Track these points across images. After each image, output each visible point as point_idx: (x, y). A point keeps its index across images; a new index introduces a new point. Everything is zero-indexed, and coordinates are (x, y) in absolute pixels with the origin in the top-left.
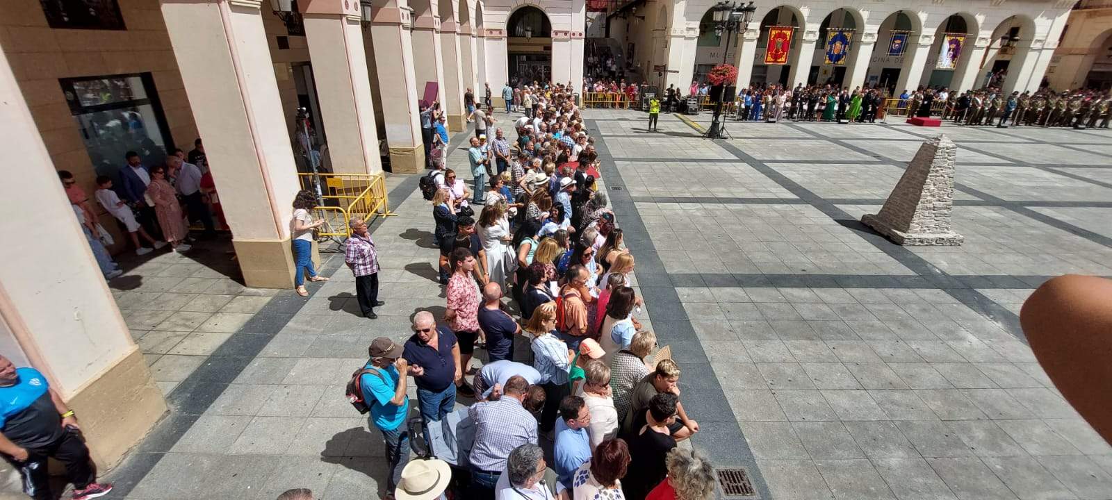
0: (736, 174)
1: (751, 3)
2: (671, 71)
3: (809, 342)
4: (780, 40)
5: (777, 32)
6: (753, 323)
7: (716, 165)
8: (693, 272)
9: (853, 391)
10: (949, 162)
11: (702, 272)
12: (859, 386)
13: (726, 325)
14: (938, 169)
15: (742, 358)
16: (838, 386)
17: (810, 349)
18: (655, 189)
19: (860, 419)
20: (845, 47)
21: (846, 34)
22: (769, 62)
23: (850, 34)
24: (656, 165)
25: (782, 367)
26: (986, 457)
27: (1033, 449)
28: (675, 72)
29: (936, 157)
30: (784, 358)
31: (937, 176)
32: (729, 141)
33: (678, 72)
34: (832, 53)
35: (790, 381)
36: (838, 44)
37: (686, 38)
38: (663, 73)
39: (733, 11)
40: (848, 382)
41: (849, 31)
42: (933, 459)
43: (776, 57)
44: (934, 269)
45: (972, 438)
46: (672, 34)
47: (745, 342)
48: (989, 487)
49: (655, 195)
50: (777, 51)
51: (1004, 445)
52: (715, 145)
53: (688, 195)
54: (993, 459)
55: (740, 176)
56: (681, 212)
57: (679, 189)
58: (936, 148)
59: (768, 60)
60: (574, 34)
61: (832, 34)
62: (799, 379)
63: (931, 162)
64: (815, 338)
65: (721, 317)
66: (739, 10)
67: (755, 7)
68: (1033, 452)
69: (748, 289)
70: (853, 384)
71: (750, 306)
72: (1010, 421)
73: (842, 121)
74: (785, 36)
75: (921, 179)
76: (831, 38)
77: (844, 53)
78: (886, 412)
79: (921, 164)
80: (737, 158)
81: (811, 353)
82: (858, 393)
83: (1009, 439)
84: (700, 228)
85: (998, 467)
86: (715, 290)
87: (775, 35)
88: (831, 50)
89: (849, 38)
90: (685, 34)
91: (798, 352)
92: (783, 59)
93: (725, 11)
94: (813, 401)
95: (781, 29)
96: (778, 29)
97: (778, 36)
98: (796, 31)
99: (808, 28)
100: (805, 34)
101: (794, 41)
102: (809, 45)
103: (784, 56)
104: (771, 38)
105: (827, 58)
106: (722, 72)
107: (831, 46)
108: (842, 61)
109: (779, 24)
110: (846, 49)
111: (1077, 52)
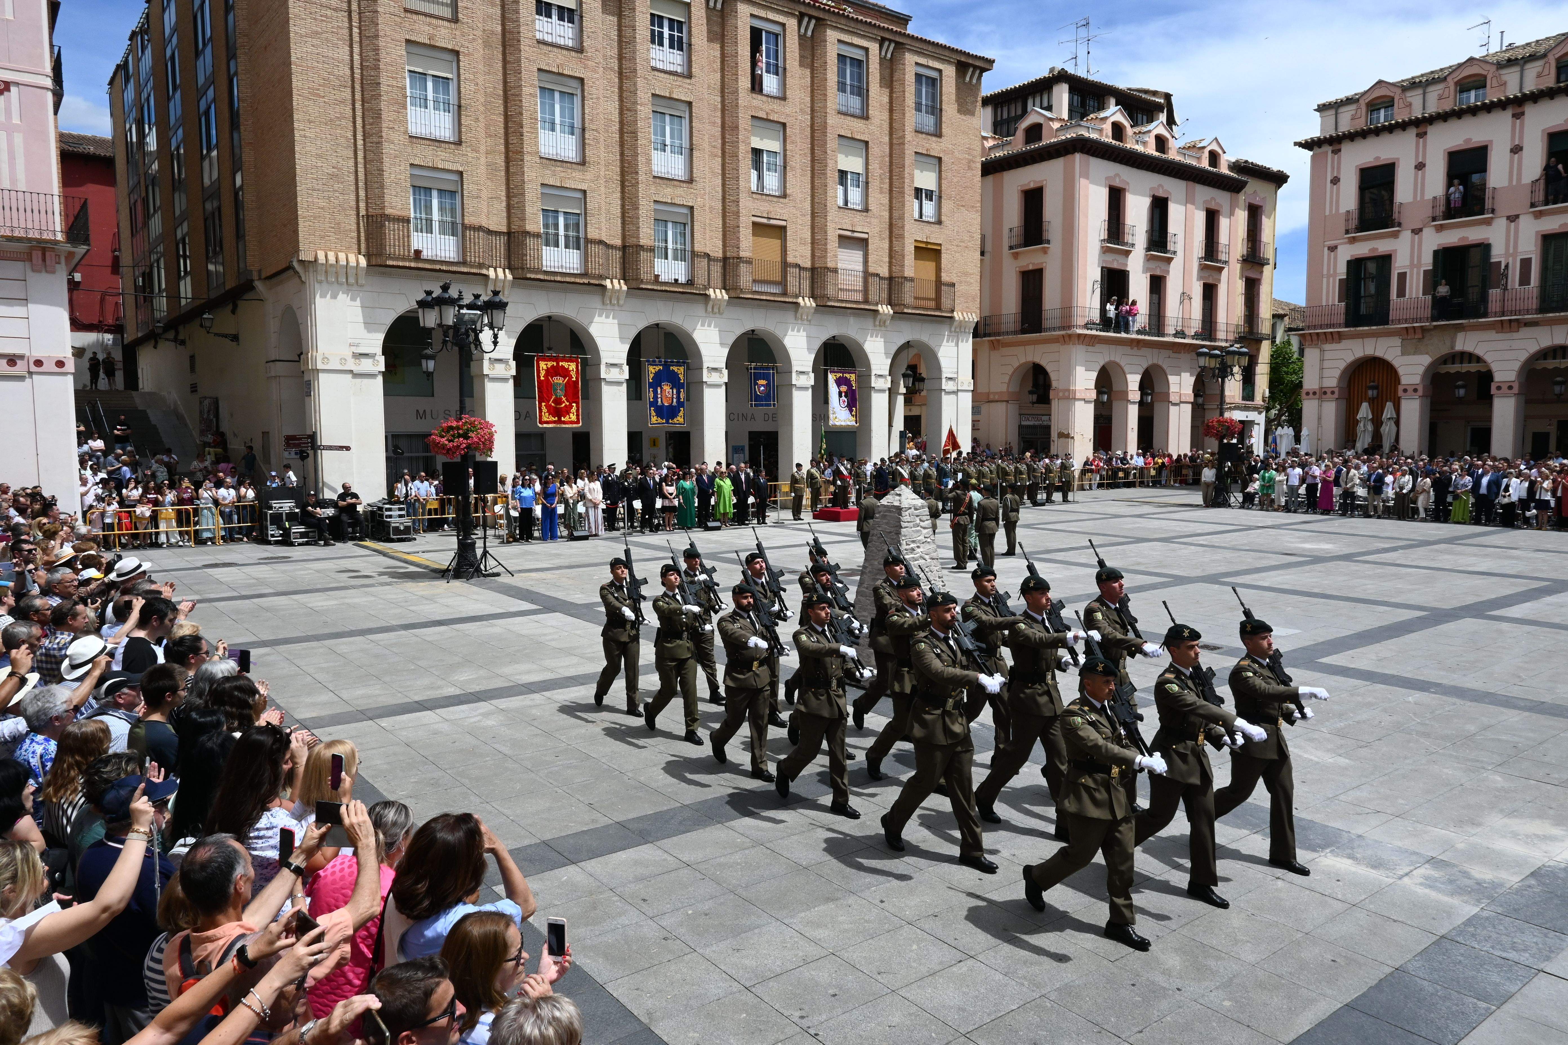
0: (545, 635)
1: (496, 293)
2: (331, 448)
3: (832, 905)
4: (559, 380)
5: (550, 364)
6: (707, 906)
7: (493, 626)
8: (526, 842)
9: (954, 969)
11: (548, 836)
12: (959, 955)
13: (650, 930)
15: (716, 987)
16: (924, 970)
17: (841, 919)
18: (360, 692)
19: (993, 1017)
20: (678, 393)
21: (675, 369)
22: (547, 422)
23: (682, 369)
24: (344, 645)
25: (807, 973)
26: (1203, 996)
27: (1249, 955)
28: (341, 448)
29: (903, 524)
30: (801, 954)
32: (505, 579)
33: (348, 448)
34: (660, 403)
35: (834, 995)
36: (667, 388)
37: (356, 375)
38: (311, 452)
39: (461, 307)
40: (938, 955)
41: (678, 364)
42: (1139, 1036)
43: (558, 413)
45: (1167, 973)
46: (320, 366)
47: (708, 952)
49: (363, 704)
50: (558, 401)
51: (1212, 963)
52: (475, 589)
53: (451, 691)
54: (1213, 994)
55: (556, 637)
56: (445, 727)
57: (426, 681)
58: (899, 509)
59: (545, 419)
60: (39, 363)
61: (652, 370)
62: (850, 985)
64: (839, 894)
65: (631, 917)
66: (470, 307)
67: (505, 300)
68: (1251, 958)
69: (666, 843)
70: (950, 955)
71: (685, 872)
72: (1197, 922)
74: (565, 373)
76: (651, 376)
77: (680, 404)
78: (1026, 983)
80: (534, 607)
81: (846, 927)
82: (964, 968)
83: (1211, 951)
84: (506, 750)
85: (1227, 1003)
86: (592, 865)
87: (548, 370)
88: (656, 397)
89: (681, 376)
90: (351, 365)
91: (820, 934)
92: (573, 418)
93: (444, 307)
94: (896, 1019)
95: (557, 359)
96: (550, 359)
97: (553, 372)
98: (585, 363)
99: (606, 357)
100: (603, 368)
101: (585, 382)
102: (615, 388)
103: (574, 410)
104: (539, 377)
105: (653, 413)
106: (461, 432)
107: (655, 393)
108: (680, 419)
109: (550, 349)
110: (682, 395)
111: (997, 397)
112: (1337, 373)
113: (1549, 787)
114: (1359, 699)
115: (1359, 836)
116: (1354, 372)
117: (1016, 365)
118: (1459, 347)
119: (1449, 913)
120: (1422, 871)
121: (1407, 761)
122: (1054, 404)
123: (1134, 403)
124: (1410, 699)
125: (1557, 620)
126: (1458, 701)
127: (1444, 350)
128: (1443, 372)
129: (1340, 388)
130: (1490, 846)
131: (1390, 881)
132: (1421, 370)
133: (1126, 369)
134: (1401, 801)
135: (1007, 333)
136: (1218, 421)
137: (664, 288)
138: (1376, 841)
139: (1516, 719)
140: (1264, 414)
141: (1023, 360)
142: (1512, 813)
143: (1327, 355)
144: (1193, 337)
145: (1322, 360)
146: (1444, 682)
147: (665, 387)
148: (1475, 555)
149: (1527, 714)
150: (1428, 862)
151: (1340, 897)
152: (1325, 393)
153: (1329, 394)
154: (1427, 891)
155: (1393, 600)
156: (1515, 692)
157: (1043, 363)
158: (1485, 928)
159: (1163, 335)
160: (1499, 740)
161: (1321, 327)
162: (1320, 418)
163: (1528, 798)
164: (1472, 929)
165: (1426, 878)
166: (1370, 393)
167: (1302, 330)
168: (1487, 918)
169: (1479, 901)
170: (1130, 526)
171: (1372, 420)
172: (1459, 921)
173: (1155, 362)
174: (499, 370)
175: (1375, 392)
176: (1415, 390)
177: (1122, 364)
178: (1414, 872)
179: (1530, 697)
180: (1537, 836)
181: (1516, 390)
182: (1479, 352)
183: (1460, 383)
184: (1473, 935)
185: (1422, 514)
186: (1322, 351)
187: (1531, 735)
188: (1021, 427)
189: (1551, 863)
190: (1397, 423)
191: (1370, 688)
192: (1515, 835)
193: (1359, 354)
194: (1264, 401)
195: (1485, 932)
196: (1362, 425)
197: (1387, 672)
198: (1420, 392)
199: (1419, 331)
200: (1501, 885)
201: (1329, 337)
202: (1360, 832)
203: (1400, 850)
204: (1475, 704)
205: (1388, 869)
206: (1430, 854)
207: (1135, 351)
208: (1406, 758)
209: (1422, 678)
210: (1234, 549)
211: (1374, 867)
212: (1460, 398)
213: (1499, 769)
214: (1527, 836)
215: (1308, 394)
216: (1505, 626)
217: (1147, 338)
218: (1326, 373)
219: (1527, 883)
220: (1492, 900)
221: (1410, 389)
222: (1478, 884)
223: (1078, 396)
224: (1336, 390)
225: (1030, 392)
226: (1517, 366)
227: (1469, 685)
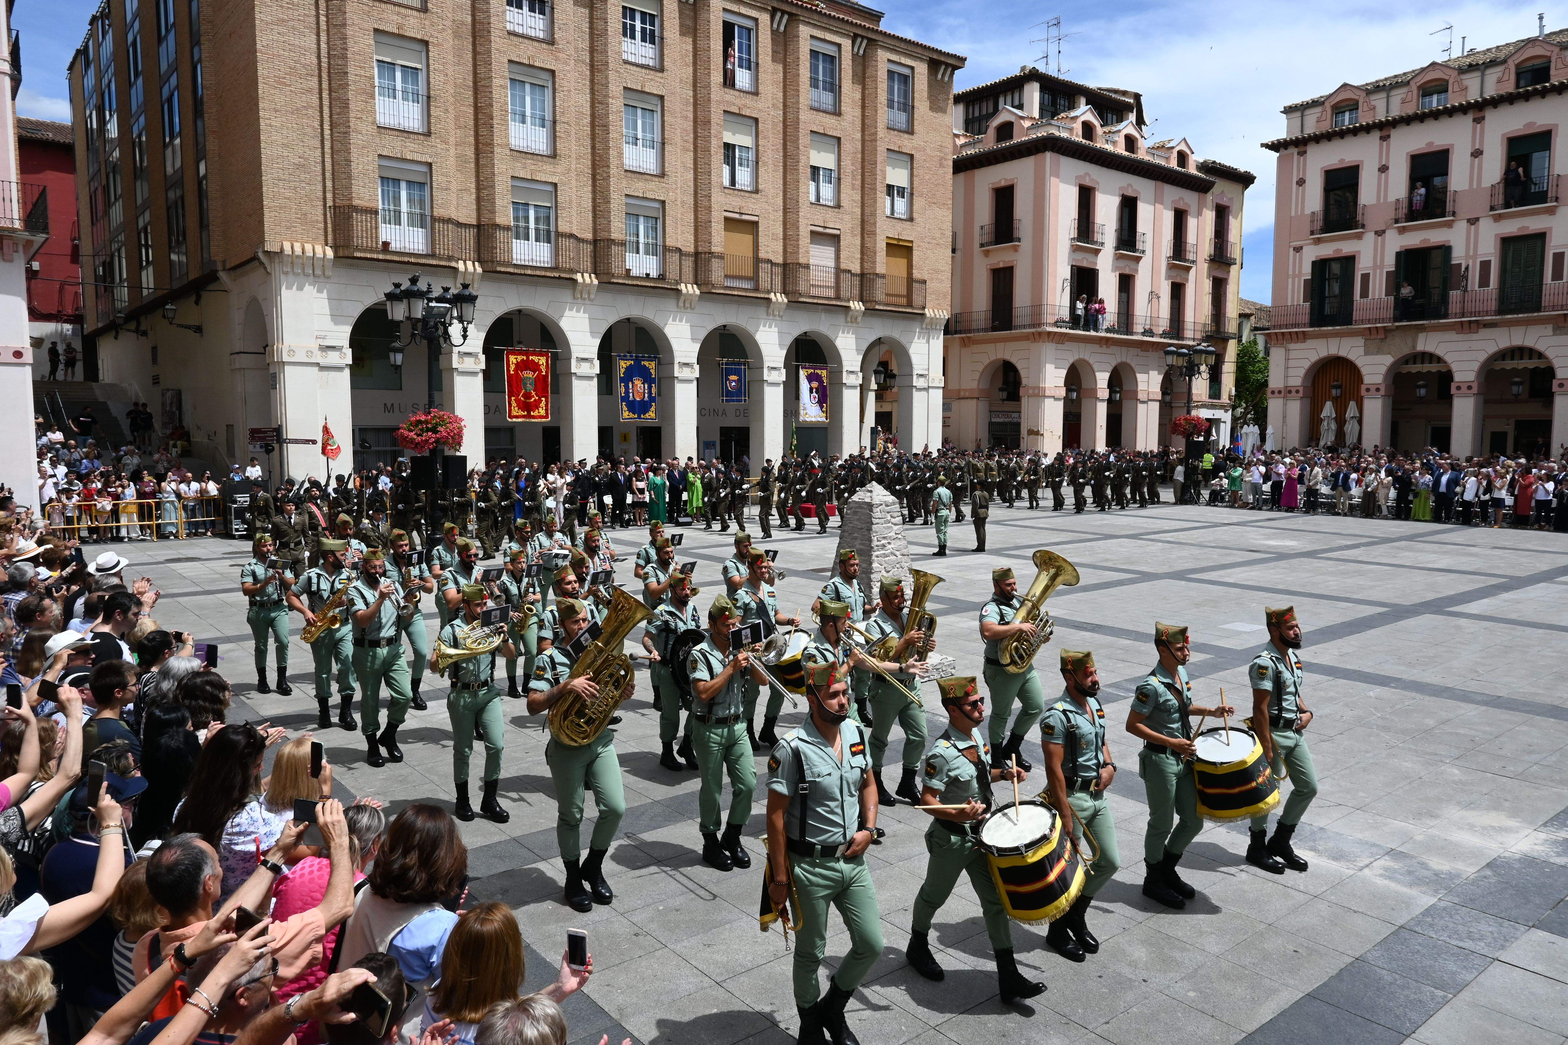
1: (465, 286)
2: (297, 441)
4: (529, 374)
5: (520, 358)
8: (496, 839)
10: (896, 528)
11: (517, 833)
14: (883, 542)
20: (650, 388)
21: (646, 363)
22: (517, 417)
23: (653, 364)
26: (1169, 986)
28: (307, 442)
29: (874, 520)
30: (771, 949)
31: (886, 556)
33: (314, 442)
34: (631, 398)
36: (638, 383)
37: (323, 368)
38: (276, 446)
39: (430, 300)
41: (650, 359)
42: (1106, 1027)
43: (528, 407)
44: (936, 718)
45: (1133, 964)
46: (286, 359)
47: (678, 948)
48: (1200, 1033)
50: (527, 396)
51: (1177, 955)
54: (1178, 985)
58: (870, 506)
59: (514, 413)
61: (623, 365)
63: (870, 530)
66: (439, 300)
67: (475, 293)
68: (1215, 949)
73: (681, 520)
74: (535, 367)
75: (864, 565)
76: (623, 370)
77: (652, 399)
79: (856, 538)
83: (1177, 942)
85: (1192, 994)
87: (517, 364)
88: (627, 392)
89: (653, 371)
90: (318, 358)
92: (542, 412)
93: (412, 300)
95: (526, 353)
96: (520, 353)
97: (522, 366)
98: (555, 357)
99: (577, 351)
100: (573, 362)
101: (555, 377)
102: (585, 383)
103: (543, 404)
104: (508, 371)
105: (625, 408)
106: (430, 426)
107: (627, 387)
108: (651, 414)
109: (520, 343)
110: (653, 390)
111: (967, 394)
112: (1302, 372)
113: (1504, 779)
114: (1322, 694)
115: (1321, 829)
116: (1318, 371)
117: (987, 362)
118: (1420, 347)
119: (1407, 903)
120: (1381, 863)
121: (1368, 755)
122: (1024, 401)
123: (1103, 400)
124: (1371, 694)
125: (1513, 616)
126: (1418, 696)
127: (1406, 351)
128: (1404, 372)
129: (1305, 387)
130: (1448, 838)
131: (1351, 872)
132: (1383, 370)
133: (1095, 367)
134: (1361, 794)
135: (978, 330)
136: (1186, 419)
137: (635, 283)
138: (1337, 833)
139: (1473, 713)
140: (1230, 412)
141: (993, 358)
142: (1469, 806)
143: (1293, 355)
144: (1161, 336)
145: (1287, 359)
146: (1404, 677)
147: (636, 382)
148: (1435, 552)
149: (1484, 708)
150: (1387, 853)
151: (1302, 888)
152: (1290, 392)
153: (1294, 393)
154: (1387, 882)
155: (1355, 596)
156: (1473, 686)
157: (1013, 360)
158: (1442, 918)
159: (1132, 333)
160: (1457, 734)
161: (1286, 327)
162: (1284, 417)
163: (1485, 791)
164: (1429, 919)
165: (1386, 869)
166: (1334, 392)
167: (1268, 329)
168: (1445, 909)
169: (1436, 891)
170: (1098, 523)
171: (1336, 419)
172: (1418, 911)
173: (1124, 360)
174: (469, 364)
175: (1339, 391)
176: (1378, 390)
177: (1091, 362)
178: (1374, 864)
179: (1487, 692)
180: (1494, 828)
181: (1475, 390)
182: (1439, 352)
183: (1421, 383)
184: (1431, 925)
185: (1385, 511)
186: (1287, 351)
187: (1487, 729)
188: (991, 424)
189: (1507, 854)
190: (1360, 422)
191: (1333, 683)
192: (1471, 827)
193: (1323, 354)
194: (1230, 399)
195: (1442, 922)
196: (1325, 423)
197: (1348, 667)
198: (1382, 392)
199: (1381, 332)
200: (1458, 876)
201: (1294, 336)
202: (1322, 825)
203: (1361, 842)
204: (1435, 698)
205: (1348, 861)
206: (1389, 846)
207: (1104, 349)
208: (1367, 752)
209: (1383, 673)
210: (1201, 546)
211: (1335, 859)
212: (1421, 398)
213: (1457, 762)
214: (1484, 828)
215: (1273, 392)
216: (1463, 621)
217: (1116, 336)
218: (1291, 372)
219: (1483, 873)
220: (1450, 891)
221: (1373, 389)
222: (1436, 875)
223: (1048, 393)
224: (1301, 389)
225: (1001, 390)
226: (1476, 366)
227: (1428, 680)
